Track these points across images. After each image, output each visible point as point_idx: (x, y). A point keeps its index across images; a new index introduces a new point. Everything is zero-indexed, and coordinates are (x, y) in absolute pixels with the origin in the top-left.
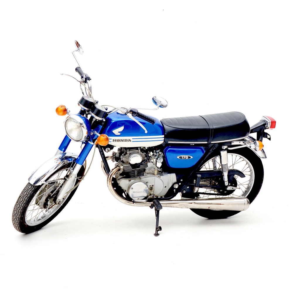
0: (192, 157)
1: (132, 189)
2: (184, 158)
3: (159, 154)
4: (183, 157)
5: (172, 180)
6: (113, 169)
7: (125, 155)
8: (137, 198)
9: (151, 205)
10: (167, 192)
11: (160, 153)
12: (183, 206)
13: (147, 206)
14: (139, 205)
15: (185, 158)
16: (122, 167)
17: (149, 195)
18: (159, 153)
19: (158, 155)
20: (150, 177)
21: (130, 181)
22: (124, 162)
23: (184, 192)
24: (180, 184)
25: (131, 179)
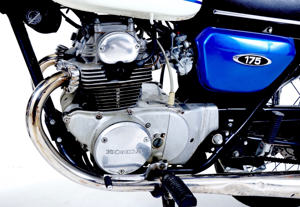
0: (269, 62)
1: (105, 140)
2: (250, 62)
3: (184, 48)
4: (247, 57)
5: (207, 124)
6: (48, 78)
7: (87, 39)
8: (118, 170)
9: (153, 188)
10: (193, 152)
11: (187, 44)
12: (233, 190)
13: (145, 190)
14: (122, 188)
15: (253, 63)
16: (76, 73)
17: (151, 159)
18: (182, 43)
19: (179, 50)
20: (157, 110)
21: (99, 118)
22: (84, 59)
23: (235, 155)
24: (227, 134)
25: (103, 114)
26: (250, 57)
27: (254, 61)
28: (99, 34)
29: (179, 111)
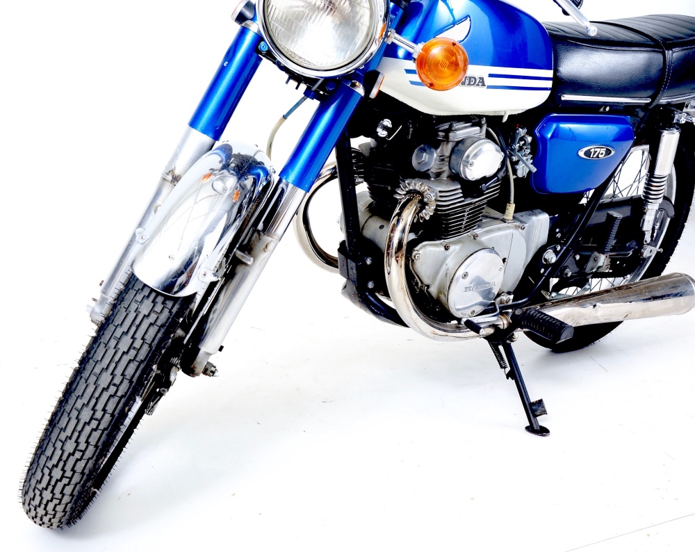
0: (613, 152)
1: (465, 277)
2: (595, 156)
4: (593, 151)
5: (537, 236)
8: (470, 311)
11: (529, 139)
20: (499, 229)
21: (447, 248)
22: (431, 174)
23: (567, 274)
24: (559, 248)
25: (450, 243)
26: (596, 150)
27: (599, 153)
28: (454, 143)
29: (519, 227)
